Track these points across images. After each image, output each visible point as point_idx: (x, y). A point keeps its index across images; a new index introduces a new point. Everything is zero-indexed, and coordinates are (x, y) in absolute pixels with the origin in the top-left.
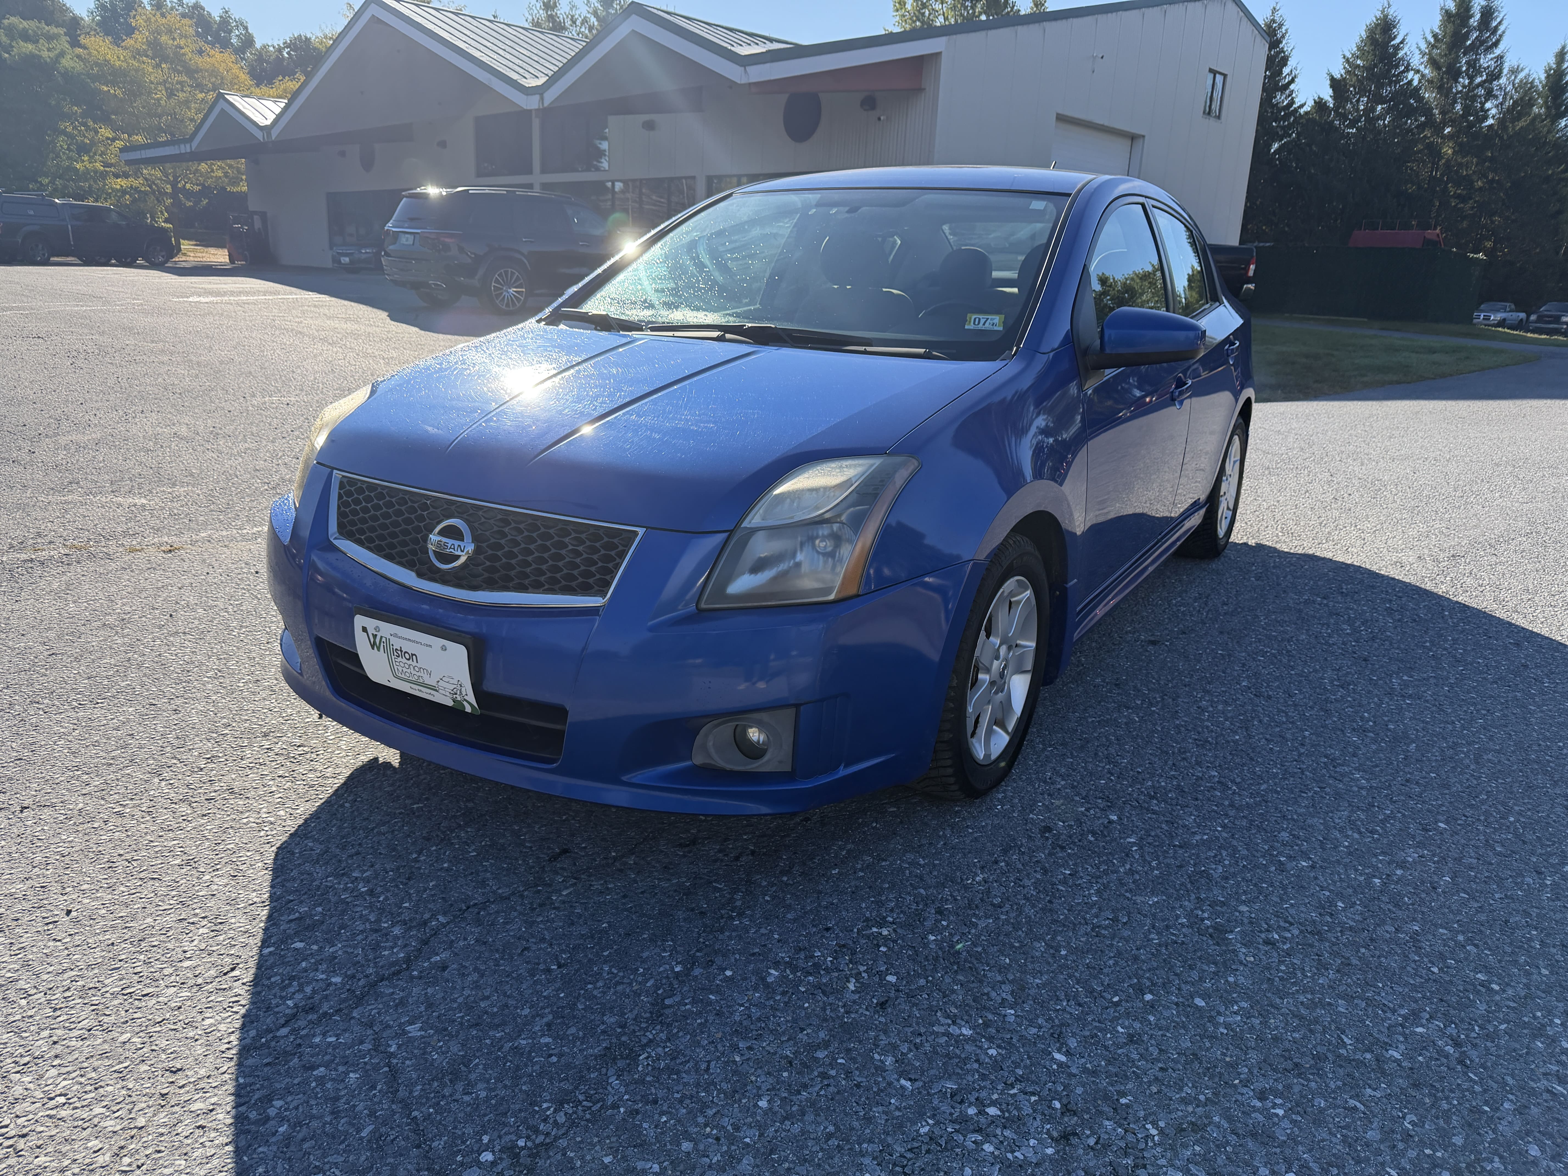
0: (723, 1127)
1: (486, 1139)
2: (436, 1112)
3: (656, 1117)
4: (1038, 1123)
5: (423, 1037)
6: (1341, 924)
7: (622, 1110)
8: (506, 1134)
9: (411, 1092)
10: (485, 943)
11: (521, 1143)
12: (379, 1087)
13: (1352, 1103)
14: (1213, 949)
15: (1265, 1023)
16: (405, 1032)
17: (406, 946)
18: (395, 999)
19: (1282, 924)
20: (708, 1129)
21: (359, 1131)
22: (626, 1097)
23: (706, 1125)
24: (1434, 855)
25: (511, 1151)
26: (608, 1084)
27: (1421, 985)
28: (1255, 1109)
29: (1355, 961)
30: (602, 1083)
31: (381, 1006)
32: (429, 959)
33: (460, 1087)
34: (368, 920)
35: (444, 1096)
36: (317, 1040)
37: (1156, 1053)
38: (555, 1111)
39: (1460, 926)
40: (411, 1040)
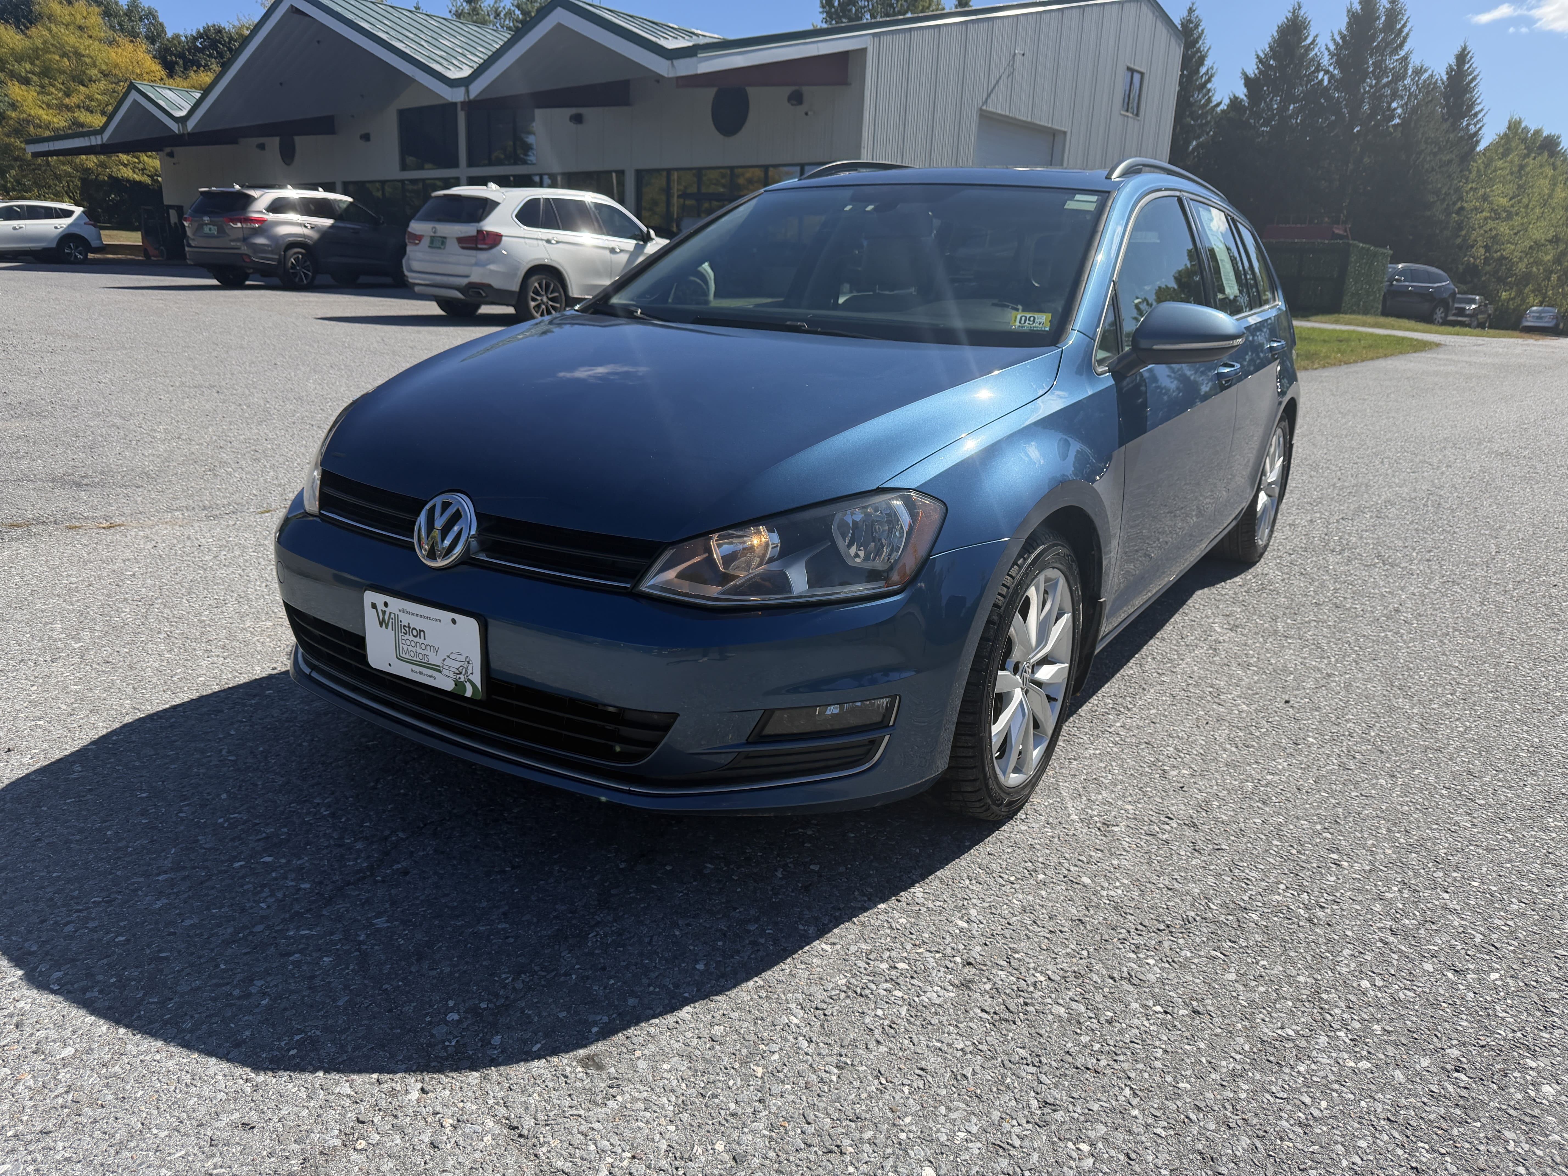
0: (664, 985)
1: (451, 1003)
2: (405, 985)
3: (605, 980)
4: (942, 974)
5: (388, 927)
6: (1216, 819)
7: (574, 977)
8: (469, 999)
9: (380, 970)
10: (442, 853)
11: (483, 1005)
12: (351, 968)
13: (1214, 953)
16: (372, 925)
17: (369, 857)
18: (361, 900)
19: (1163, 819)
20: (651, 988)
21: (334, 1001)
22: (577, 967)
23: (649, 985)
24: (1301, 764)
25: (475, 1011)
26: (560, 957)
28: (1130, 960)
29: (1224, 847)
30: (555, 958)
31: (348, 905)
32: (391, 866)
33: (426, 965)
34: (332, 837)
35: (411, 972)
36: (291, 933)
38: (513, 980)
39: (1319, 818)
40: (379, 930)
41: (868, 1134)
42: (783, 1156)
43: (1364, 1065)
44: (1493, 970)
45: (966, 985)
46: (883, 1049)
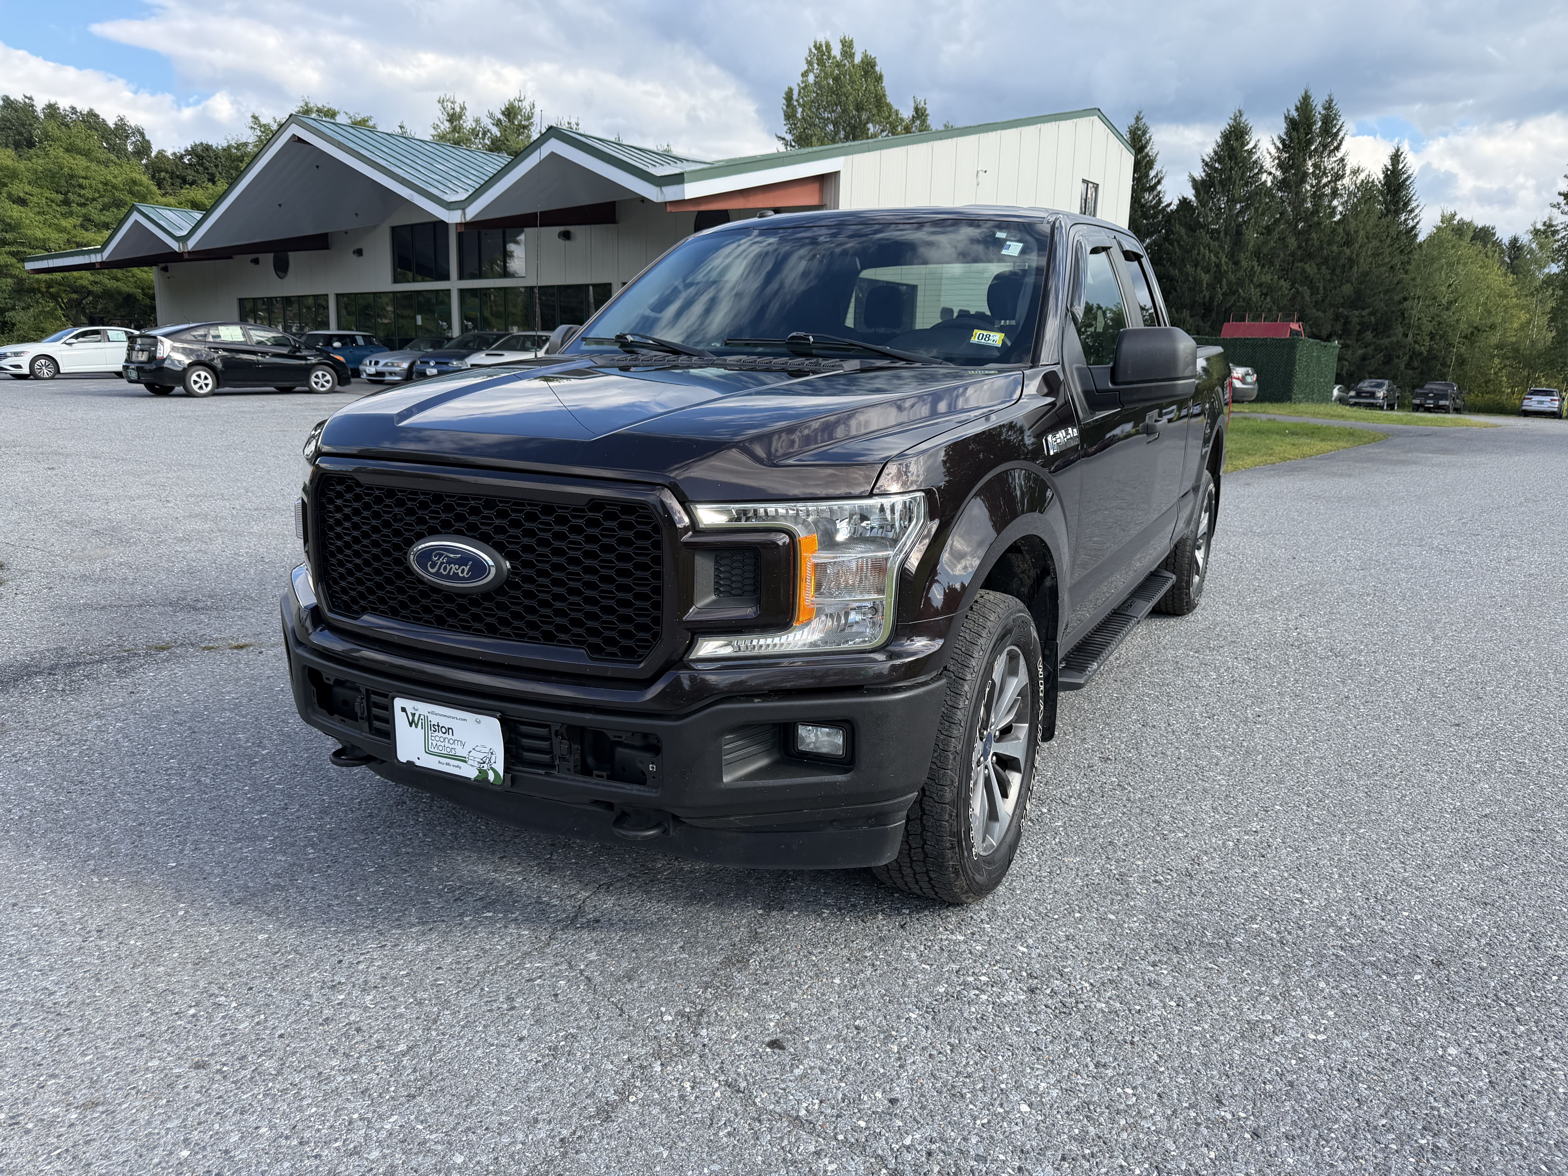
1: (663, 1009)
2: (625, 998)
3: (770, 991)
4: (1013, 983)
5: (599, 959)
6: (1206, 869)
7: (747, 989)
8: (675, 1006)
9: (604, 989)
11: (687, 1010)
12: (582, 988)
13: (1210, 966)
14: (1118, 887)
15: (1154, 927)
16: (586, 958)
18: (571, 941)
21: (578, 1010)
22: (747, 983)
23: (803, 994)
25: (681, 1014)
26: (733, 976)
27: (1258, 902)
28: (1149, 971)
30: (729, 977)
31: (562, 945)
32: (585, 917)
33: (636, 984)
35: (627, 989)
36: (528, 966)
37: (1085, 945)
38: (703, 992)
40: (591, 962)
41: (981, 1085)
42: (923, 1099)
43: (1321, 1037)
44: (1416, 973)
45: (1032, 991)
46: (980, 1033)
